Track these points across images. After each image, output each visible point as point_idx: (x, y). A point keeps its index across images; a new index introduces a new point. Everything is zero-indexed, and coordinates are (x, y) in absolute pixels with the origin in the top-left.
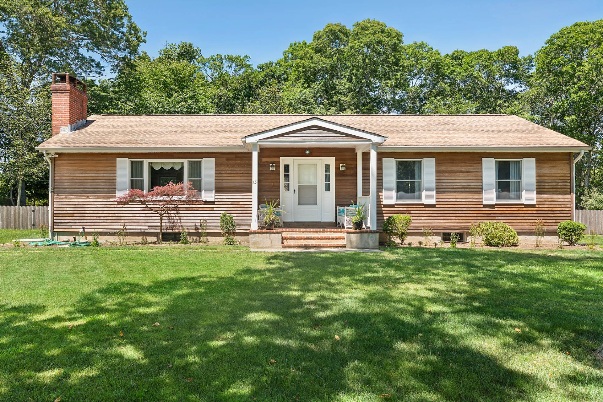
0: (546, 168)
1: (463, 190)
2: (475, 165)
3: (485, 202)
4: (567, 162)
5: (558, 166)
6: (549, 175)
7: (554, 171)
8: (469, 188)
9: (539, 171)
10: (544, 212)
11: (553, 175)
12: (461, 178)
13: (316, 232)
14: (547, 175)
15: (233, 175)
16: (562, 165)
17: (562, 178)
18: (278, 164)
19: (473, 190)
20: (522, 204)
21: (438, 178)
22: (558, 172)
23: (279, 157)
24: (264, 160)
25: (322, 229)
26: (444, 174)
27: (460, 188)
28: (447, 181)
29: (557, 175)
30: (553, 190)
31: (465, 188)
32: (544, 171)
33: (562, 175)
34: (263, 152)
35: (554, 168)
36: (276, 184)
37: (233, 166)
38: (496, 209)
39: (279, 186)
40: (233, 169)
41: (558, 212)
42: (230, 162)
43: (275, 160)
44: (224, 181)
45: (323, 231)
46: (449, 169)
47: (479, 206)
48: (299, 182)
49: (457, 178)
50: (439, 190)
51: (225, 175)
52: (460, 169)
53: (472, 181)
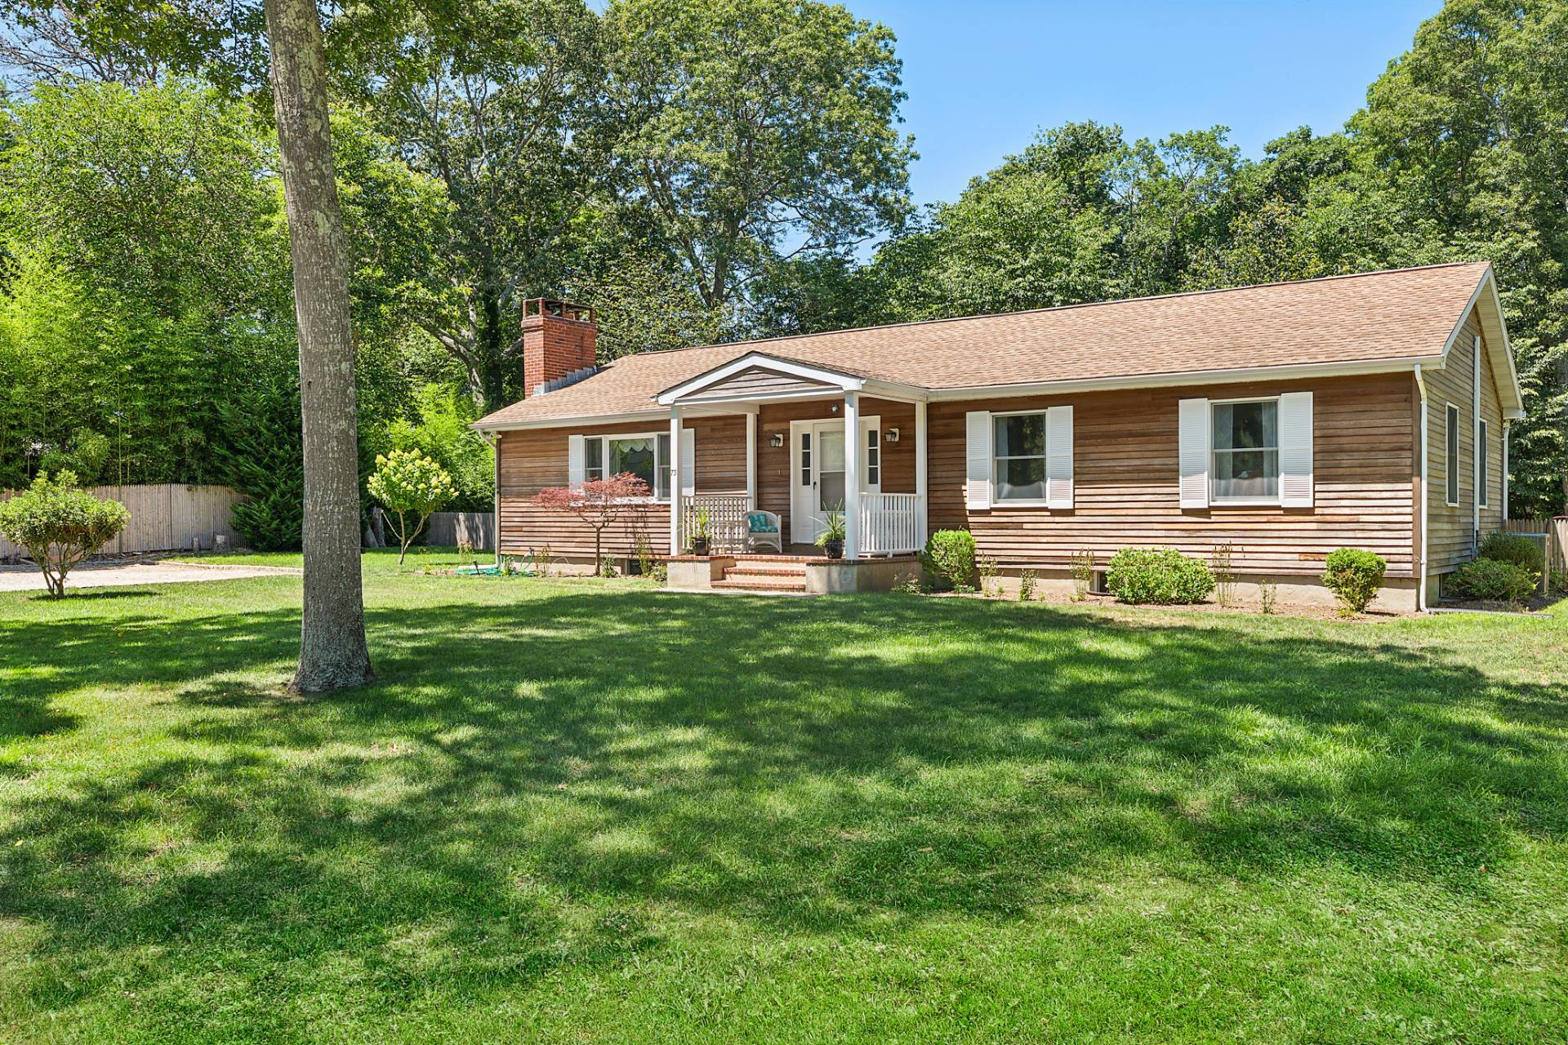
0: (1342, 416)
1: (1135, 476)
2: (1162, 418)
3: (1185, 504)
4: (1405, 396)
5: (1379, 407)
6: (1351, 432)
7: (1365, 423)
8: (1149, 471)
9: (1324, 424)
10: (1337, 526)
11: (1362, 432)
12: (1130, 448)
13: (787, 561)
14: (1344, 432)
15: (721, 457)
16: (1390, 406)
17: (1388, 439)
18: (786, 433)
19: (1157, 475)
20: (1278, 508)
21: (1079, 450)
22: (1379, 422)
23: (788, 420)
24: (767, 427)
25: (794, 557)
26: (1094, 441)
27: (1128, 472)
28: (1098, 456)
29: (1374, 431)
30: (1364, 470)
31: (1139, 471)
32: (1339, 424)
33: (1390, 430)
34: (766, 412)
35: (1366, 415)
36: (784, 473)
37: (720, 441)
38: (1213, 519)
39: (789, 476)
40: (722, 446)
41: (1376, 527)
42: (718, 434)
43: (783, 426)
44: (708, 469)
45: (797, 561)
46: (1104, 428)
47: (1172, 512)
48: (822, 468)
49: (1121, 448)
50: (1082, 477)
51: (710, 458)
52: (1130, 427)
53: (1155, 454)
